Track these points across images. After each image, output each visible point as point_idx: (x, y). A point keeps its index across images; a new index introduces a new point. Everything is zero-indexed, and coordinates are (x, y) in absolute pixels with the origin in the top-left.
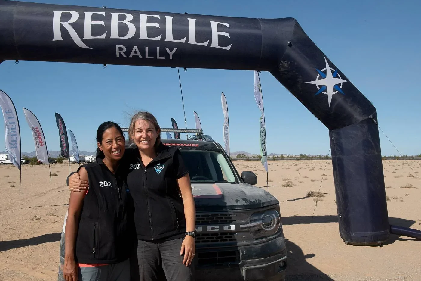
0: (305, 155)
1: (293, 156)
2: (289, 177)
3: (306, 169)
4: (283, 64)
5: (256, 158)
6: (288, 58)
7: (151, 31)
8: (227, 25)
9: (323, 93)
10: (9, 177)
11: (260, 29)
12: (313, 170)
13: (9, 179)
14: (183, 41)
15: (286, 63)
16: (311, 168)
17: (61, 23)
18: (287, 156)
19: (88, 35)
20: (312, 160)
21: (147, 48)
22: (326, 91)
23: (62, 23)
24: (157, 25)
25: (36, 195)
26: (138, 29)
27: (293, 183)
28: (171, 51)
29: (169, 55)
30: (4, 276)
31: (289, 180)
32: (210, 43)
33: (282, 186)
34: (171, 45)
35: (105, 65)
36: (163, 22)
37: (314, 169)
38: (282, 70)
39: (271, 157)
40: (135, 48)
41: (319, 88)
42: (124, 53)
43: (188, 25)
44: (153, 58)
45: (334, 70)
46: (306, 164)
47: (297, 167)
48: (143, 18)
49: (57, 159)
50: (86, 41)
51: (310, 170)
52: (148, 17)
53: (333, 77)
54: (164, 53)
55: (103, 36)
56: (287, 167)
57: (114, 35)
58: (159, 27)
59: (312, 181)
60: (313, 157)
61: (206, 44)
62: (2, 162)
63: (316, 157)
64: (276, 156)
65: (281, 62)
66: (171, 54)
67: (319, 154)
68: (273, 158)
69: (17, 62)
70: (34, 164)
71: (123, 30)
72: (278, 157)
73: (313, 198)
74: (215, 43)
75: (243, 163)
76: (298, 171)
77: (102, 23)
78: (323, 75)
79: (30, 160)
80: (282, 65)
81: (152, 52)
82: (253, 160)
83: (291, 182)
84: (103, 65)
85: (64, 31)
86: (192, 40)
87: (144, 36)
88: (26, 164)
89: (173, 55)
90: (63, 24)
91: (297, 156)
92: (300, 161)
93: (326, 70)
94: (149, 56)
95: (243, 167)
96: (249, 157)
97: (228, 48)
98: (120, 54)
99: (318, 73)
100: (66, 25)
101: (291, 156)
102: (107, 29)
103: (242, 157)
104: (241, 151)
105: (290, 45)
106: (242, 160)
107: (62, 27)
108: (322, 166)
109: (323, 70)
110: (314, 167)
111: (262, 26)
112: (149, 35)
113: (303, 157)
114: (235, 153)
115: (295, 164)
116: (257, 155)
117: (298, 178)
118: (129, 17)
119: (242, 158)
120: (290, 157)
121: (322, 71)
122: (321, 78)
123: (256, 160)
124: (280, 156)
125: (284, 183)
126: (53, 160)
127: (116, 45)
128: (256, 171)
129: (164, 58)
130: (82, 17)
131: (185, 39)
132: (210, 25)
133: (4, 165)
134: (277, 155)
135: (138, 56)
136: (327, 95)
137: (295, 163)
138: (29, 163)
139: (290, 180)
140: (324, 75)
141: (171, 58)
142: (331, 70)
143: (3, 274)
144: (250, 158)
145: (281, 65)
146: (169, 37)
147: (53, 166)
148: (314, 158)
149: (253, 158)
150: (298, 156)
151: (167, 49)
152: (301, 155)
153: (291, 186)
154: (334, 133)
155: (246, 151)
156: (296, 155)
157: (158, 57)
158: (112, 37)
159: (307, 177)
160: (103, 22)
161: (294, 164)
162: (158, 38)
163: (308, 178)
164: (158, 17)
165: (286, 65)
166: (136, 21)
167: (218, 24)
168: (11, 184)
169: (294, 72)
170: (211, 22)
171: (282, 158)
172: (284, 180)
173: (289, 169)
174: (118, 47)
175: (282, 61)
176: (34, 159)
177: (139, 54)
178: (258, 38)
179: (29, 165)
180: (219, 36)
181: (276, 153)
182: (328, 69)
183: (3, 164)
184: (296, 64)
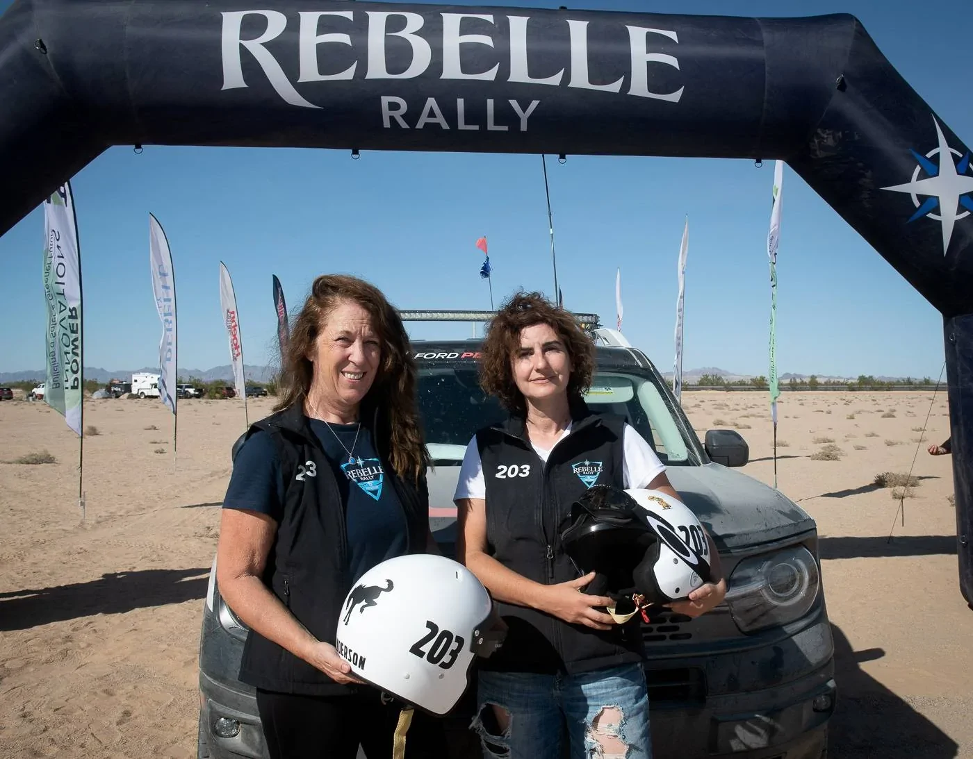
0: (871, 377)
1: (842, 381)
2: (830, 435)
3: (872, 413)
4: (823, 138)
5: (748, 385)
6: (837, 122)
7: (472, 58)
8: (673, 35)
9: (931, 216)
10: (155, 429)
11: (760, 43)
12: (890, 416)
13: (152, 435)
14: (555, 80)
15: (831, 136)
16: (886, 411)
17: (242, 42)
18: (826, 380)
19: (309, 71)
20: (889, 389)
21: (460, 102)
22: (937, 211)
23: (244, 43)
24: (487, 40)
25: (211, 475)
26: (437, 53)
27: (839, 450)
28: (524, 109)
29: (518, 119)
30: (118, 679)
31: (830, 441)
32: (626, 85)
33: (813, 458)
34: (524, 93)
35: (355, 152)
36: (502, 32)
37: (895, 414)
38: (821, 154)
39: (787, 381)
40: (431, 102)
41: (917, 204)
42: (402, 116)
43: (567, 38)
44: (476, 128)
45: (961, 155)
46: (873, 400)
47: (850, 410)
48: (452, 21)
49: (267, 387)
50: (304, 89)
51: (883, 417)
52: (463, 19)
53: (958, 174)
54: (505, 115)
55: (348, 74)
56: (826, 409)
57: (377, 69)
58: (491, 44)
59: (888, 445)
60: (890, 384)
61: (615, 87)
62: (142, 393)
63: (898, 383)
64: (798, 381)
65: (817, 134)
66: (524, 117)
67: (905, 377)
68: (790, 384)
69: (137, 150)
70: (215, 398)
71: (398, 55)
72: (803, 383)
73: (892, 489)
74: (639, 86)
75: (716, 397)
76: (852, 418)
77: (344, 38)
78: (930, 166)
79: (206, 390)
80: (819, 143)
81: (475, 114)
82: (742, 390)
83: (835, 448)
84: (351, 151)
85: (249, 64)
86: (580, 77)
87: (452, 69)
88: (197, 397)
89: (530, 119)
90: (247, 44)
91: (850, 381)
92: (858, 392)
93: (938, 155)
94: (466, 123)
95: (716, 408)
96: (731, 382)
97: (675, 97)
98: (392, 119)
99: (917, 163)
100: (256, 47)
101: (836, 380)
102: (359, 54)
103: (711, 382)
104: (711, 367)
105: (842, 87)
106: (713, 389)
107: (244, 52)
108: (913, 406)
109: (929, 155)
110: (892, 408)
111: (766, 36)
112: (465, 69)
113: (866, 384)
114: (695, 372)
115: (845, 402)
116: (750, 378)
117: (854, 437)
118: (415, 21)
119: (712, 384)
120: (834, 383)
121: (927, 156)
122: (923, 175)
123: (749, 390)
124: (807, 380)
125: (818, 449)
126: (259, 388)
127: (382, 97)
128: (748, 417)
129: (506, 128)
130: (293, 26)
131: (560, 75)
132: (626, 38)
133: (147, 401)
134: (800, 377)
135: (438, 125)
136: (940, 222)
137: (847, 398)
138: (203, 395)
139: (832, 442)
140: (932, 168)
141: (524, 127)
142: (952, 154)
143: (114, 674)
144: (734, 384)
145: (816, 141)
146: (519, 72)
147: (259, 403)
148: (894, 384)
149: (741, 385)
150: (853, 381)
151: (514, 103)
152: (862, 379)
153: (836, 459)
154: (955, 325)
155: (722, 368)
156: (848, 377)
157: (491, 126)
158: (371, 75)
159: (877, 434)
160: (348, 36)
161: (842, 399)
162: (490, 75)
163: (877, 436)
164: (489, 18)
165: (830, 142)
166: (432, 32)
167: (648, 35)
168: (158, 447)
169: (852, 158)
170: (630, 28)
171: (814, 385)
172: (818, 441)
173: (829, 413)
174: (385, 100)
175: (819, 131)
176: (214, 387)
177: (440, 119)
178: (756, 67)
179: (203, 400)
180: (651, 65)
181: (798, 373)
182: (944, 150)
183: (146, 397)
184: (857, 137)
